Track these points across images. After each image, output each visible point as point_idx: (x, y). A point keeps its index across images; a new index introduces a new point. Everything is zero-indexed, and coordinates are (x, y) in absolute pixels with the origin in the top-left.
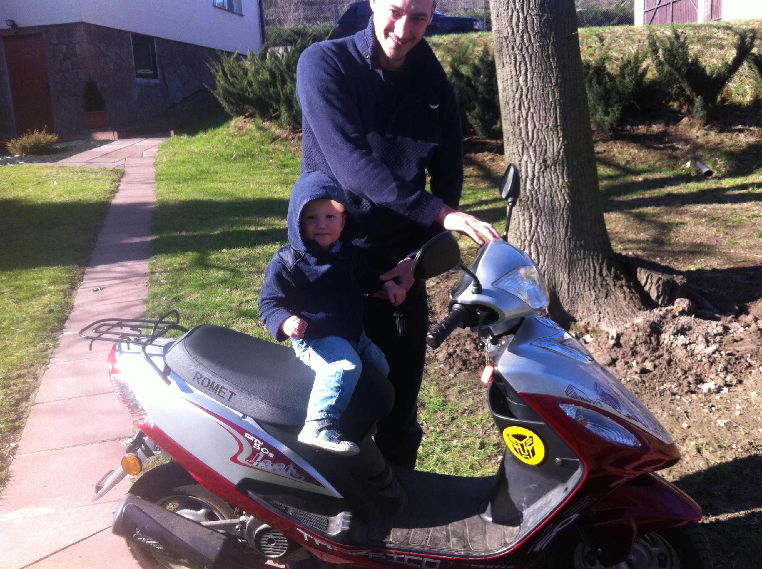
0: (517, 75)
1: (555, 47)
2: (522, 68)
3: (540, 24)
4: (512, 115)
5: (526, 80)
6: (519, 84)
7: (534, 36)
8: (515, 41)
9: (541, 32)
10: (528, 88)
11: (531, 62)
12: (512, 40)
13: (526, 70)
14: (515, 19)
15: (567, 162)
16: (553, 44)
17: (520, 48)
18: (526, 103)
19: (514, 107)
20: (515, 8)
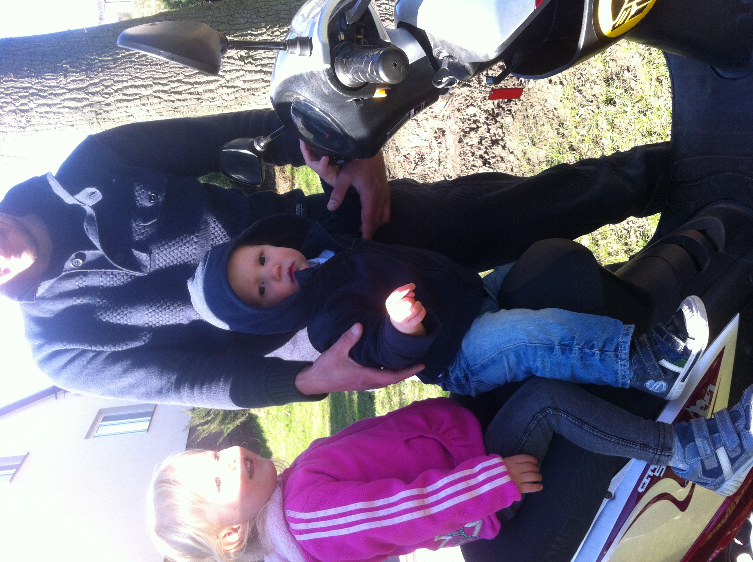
0: (140, 97)
1: (103, 53)
2: (132, 92)
3: (76, 73)
4: (189, 103)
5: (145, 86)
6: (151, 95)
7: (91, 78)
8: (99, 102)
9: (86, 71)
10: (154, 83)
11: (122, 81)
12: (98, 106)
13: (132, 86)
14: (74, 104)
15: (242, 30)
16: (100, 56)
17: (106, 96)
18: (173, 85)
19: (179, 100)
20: (60, 104)
